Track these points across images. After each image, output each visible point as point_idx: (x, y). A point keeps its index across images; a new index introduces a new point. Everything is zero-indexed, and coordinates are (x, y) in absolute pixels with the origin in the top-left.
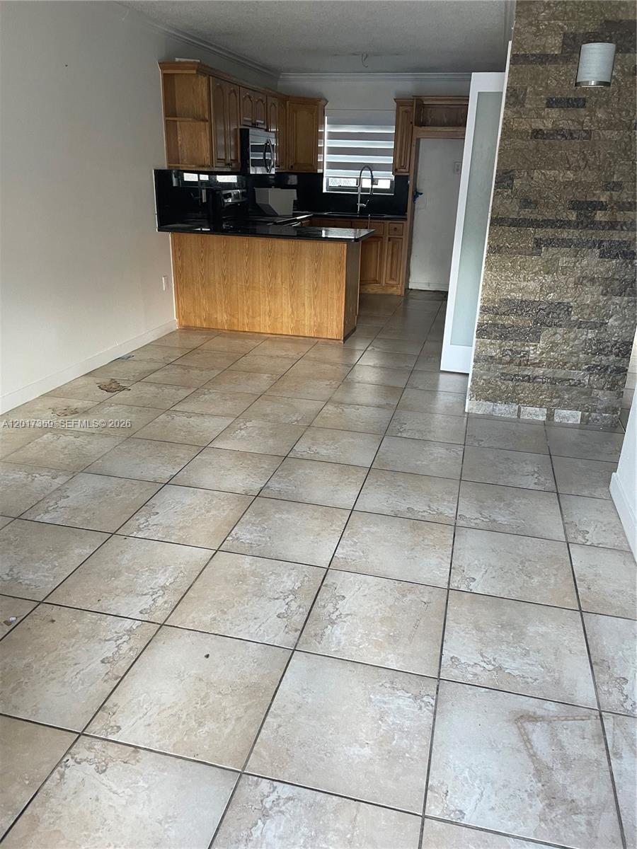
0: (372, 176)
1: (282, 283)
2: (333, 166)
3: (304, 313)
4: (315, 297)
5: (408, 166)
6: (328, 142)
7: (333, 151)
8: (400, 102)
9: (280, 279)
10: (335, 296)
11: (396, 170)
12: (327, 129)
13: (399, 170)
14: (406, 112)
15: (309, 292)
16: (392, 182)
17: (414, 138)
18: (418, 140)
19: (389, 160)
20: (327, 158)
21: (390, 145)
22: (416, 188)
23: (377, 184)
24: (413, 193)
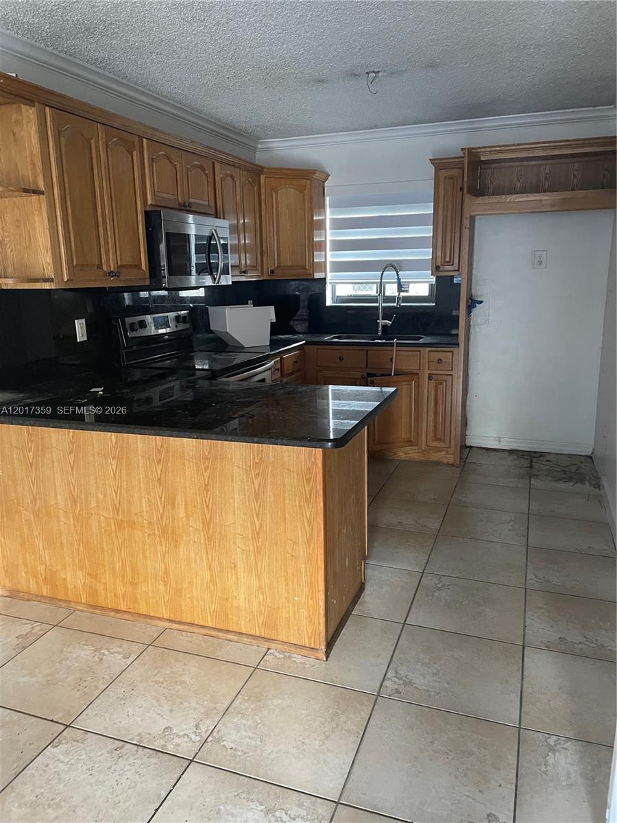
0: (399, 279)
1: (187, 517)
2: (340, 267)
3: (237, 583)
4: (258, 551)
5: (456, 261)
6: (331, 234)
7: (340, 246)
8: (440, 165)
9: (182, 508)
10: (302, 551)
11: (437, 268)
12: (329, 215)
13: (441, 268)
14: (452, 178)
15: (245, 538)
16: (431, 286)
17: (467, 214)
18: (472, 219)
19: (426, 254)
20: (331, 256)
21: (427, 232)
22: (471, 295)
23: (407, 291)
24: (467, 301)
